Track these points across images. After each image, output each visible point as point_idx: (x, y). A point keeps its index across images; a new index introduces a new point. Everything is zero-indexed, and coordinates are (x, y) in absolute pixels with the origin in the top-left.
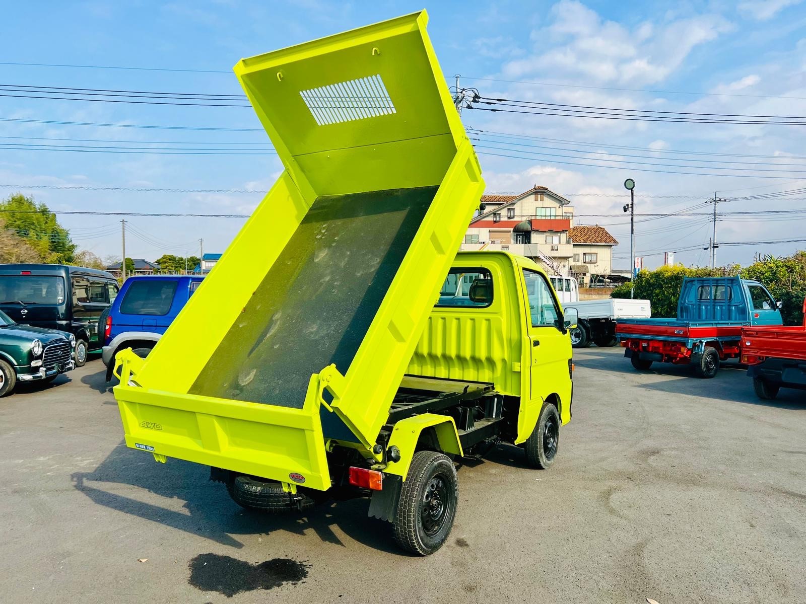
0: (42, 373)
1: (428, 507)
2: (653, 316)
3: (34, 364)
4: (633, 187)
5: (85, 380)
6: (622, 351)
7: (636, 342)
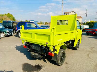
0: (9, 34)
1: (61, 58)
2: (89, 28)
3: (8, 33)
4: (87, 10)
5: (15, 35)
6: (85, 32)
7: (88, 31)
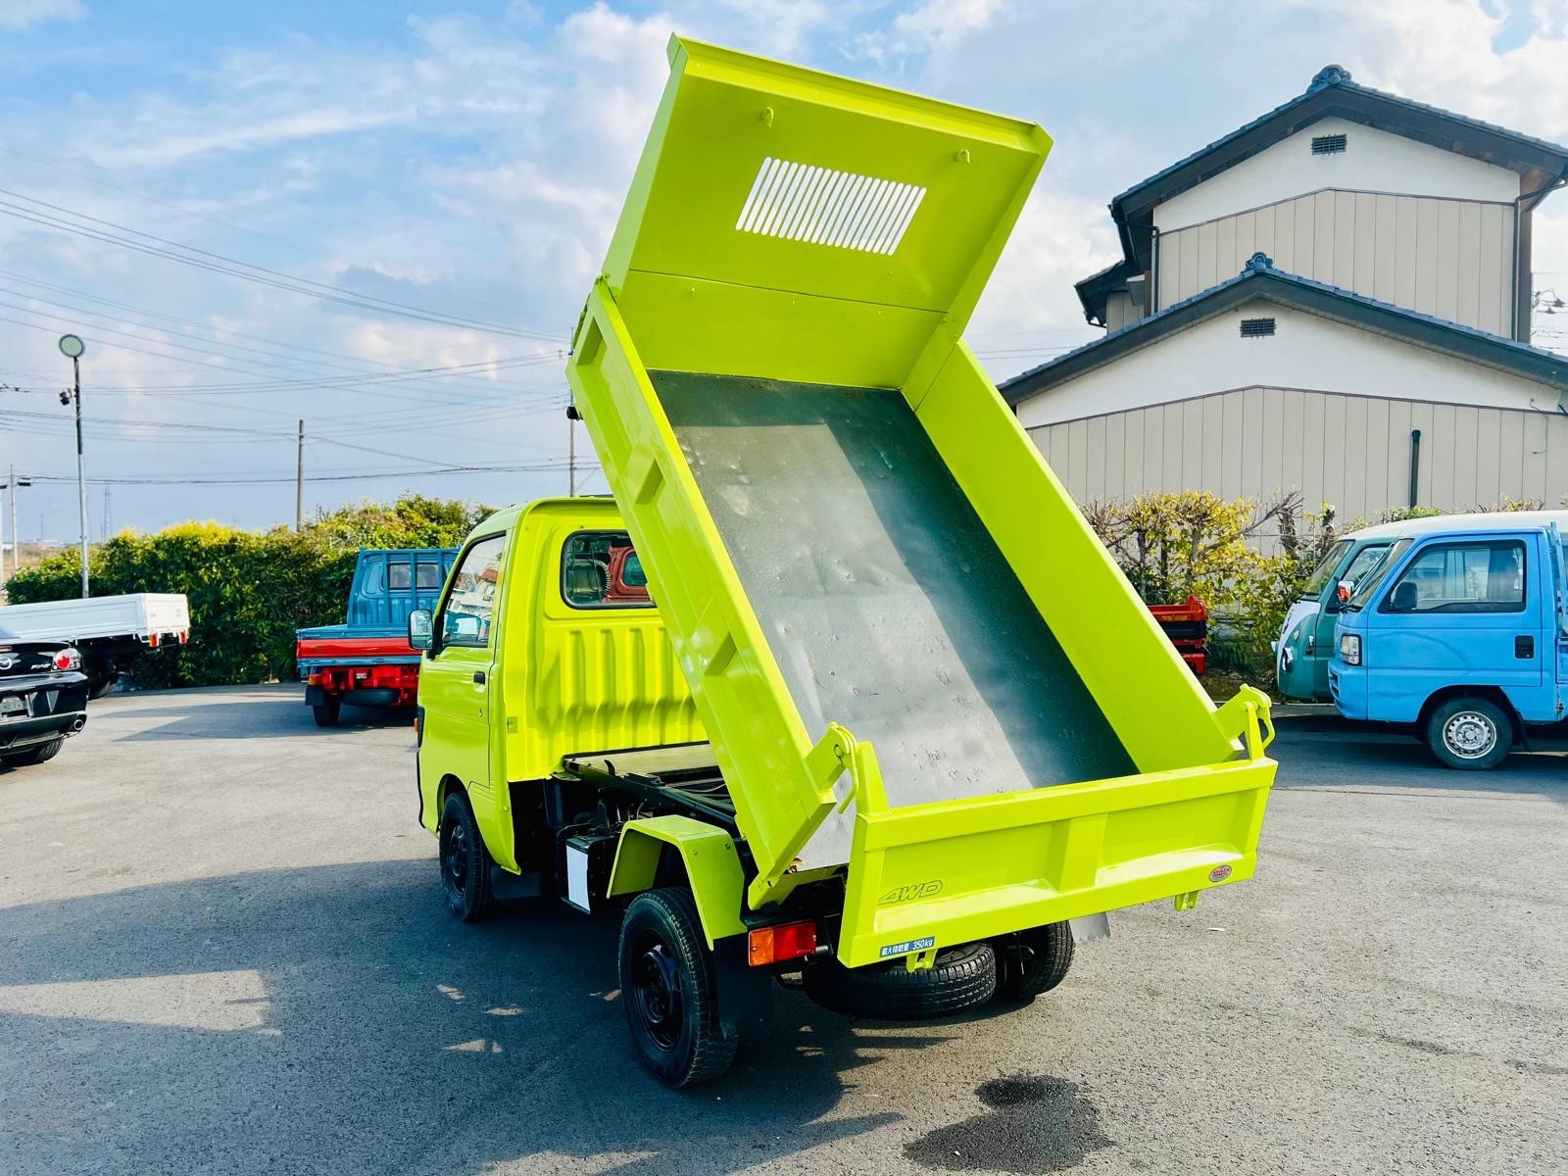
4: (78, 355)
7: (344, 673)
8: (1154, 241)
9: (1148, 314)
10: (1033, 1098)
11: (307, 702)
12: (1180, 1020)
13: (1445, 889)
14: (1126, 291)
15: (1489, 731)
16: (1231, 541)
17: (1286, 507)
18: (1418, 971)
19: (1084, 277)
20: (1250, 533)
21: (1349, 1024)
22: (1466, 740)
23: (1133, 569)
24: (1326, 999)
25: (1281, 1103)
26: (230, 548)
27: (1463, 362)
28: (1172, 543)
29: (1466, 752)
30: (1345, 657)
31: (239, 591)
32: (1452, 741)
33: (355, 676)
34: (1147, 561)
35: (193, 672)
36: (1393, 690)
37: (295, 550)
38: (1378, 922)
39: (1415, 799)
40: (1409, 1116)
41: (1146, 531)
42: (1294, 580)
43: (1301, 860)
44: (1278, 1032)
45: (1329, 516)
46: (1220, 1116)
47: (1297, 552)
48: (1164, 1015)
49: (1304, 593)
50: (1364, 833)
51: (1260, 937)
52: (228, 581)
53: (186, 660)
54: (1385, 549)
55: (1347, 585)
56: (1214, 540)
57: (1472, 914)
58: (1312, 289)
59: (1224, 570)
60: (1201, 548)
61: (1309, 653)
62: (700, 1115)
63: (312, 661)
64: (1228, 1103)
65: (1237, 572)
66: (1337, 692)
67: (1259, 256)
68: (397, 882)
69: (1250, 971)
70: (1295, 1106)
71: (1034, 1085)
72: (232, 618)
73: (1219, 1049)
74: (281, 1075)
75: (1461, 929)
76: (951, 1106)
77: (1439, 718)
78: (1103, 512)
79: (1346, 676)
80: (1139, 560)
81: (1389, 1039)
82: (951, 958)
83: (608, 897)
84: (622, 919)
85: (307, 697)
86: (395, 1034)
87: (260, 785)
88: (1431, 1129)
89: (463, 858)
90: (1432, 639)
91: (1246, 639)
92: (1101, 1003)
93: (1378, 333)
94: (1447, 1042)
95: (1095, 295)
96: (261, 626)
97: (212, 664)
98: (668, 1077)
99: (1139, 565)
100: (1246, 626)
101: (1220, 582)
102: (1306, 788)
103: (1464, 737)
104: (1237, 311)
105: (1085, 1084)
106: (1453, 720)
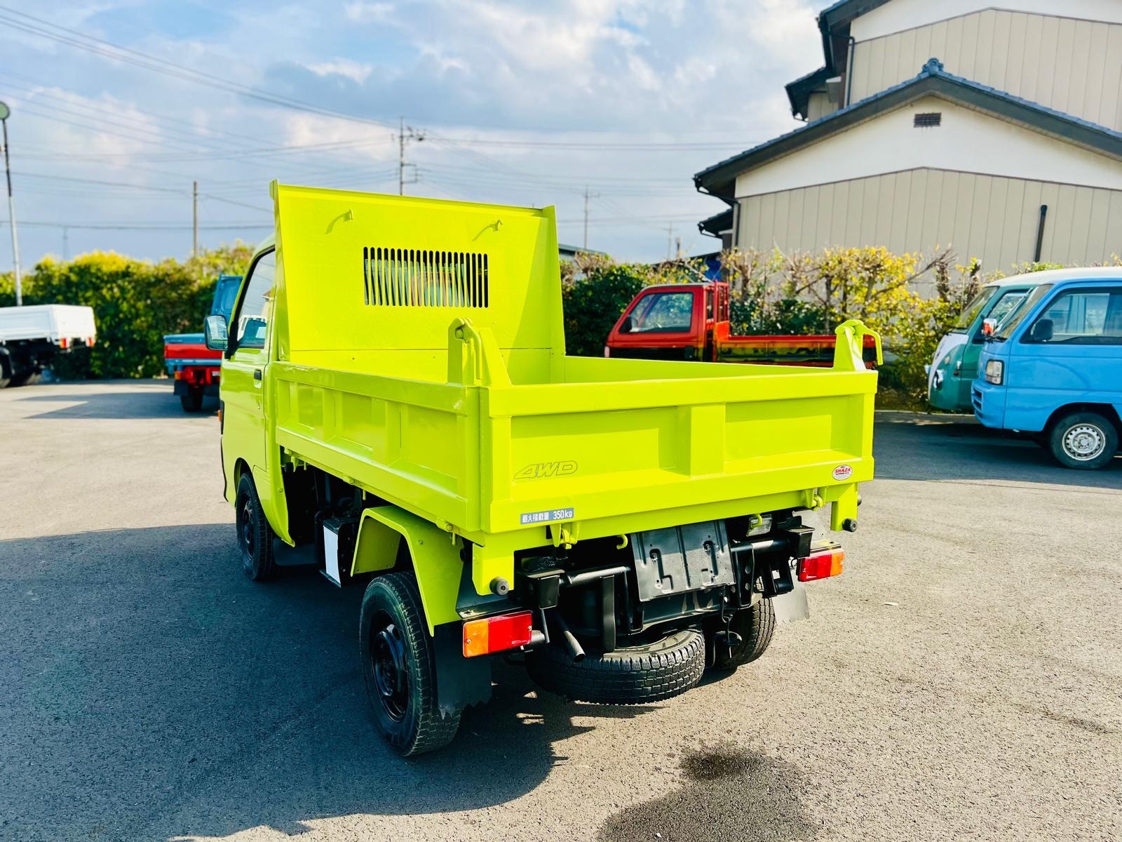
8: (850, 48)
9: (841, 107)
10: (732, 773)
11: (175, 393)
12: (864, 693)
13: (1078, 572)
14: (825, 92)
15: (1099, 440)
16: (898, 286)
17: (942, 261)
18: (1069, 649)
19: (793, 79)
20: (913, 280)
21: (1015, 700)
22: (1080, 446)
23: (820, 307)
24: (992, 674)
25: (962, 784)
26: (126, 274)
27: (1085, 151)
28: (852, 287)
29: (1079, 455)
30: (989, 378)
31: (134, 306)
32: (1069, 447)
33: (211, 374)
34: (831, 301)
35: (101, 368)
36: (1027, 405)
37: (177, 276)
38: (1027, 600)
39: (1041, 492)
40: (1083, 801)
41: (833, 277)
42: (945, 319)
43: (956, 543)
44: (952, 706)
45: (976, 269)
46: (907, 797)
47: (948, 297)
48: (849, 688)
49: (954, 328)
50: (1005, 519)
51: (928, 613)
52: (125, 299)
53: (96, 358)
54: (1023, 295)
55: (990, 322)
56: (885, 285)
57: (1105, 595)
58: (973, 89)
59: (891, 310)
60: (874, 291)
61: (956, 375)
62: (421, 784)
63: (177, 361)
64: (913, 783)
65: (901, 311)
66: (979, 405)
67: (934, 61)
68: (208, 542)
69: (923, 646)
70: (976, 788)
71: (733, 759)
72: (129, 328)
73: (901, 723)
74: (46, 729)
75: (1099, 609)
76: (658, 781)
77: (1061, 429)
78: (800, 262)
79: (989, 393)
80: (825, 299)
81: (1053, 717)
82: (664, 645)
83: (352, 575)
84: (362, 597)
85: (175, 389)
86: (162, 688)
87: (124, 457)
88: (1104, 816)
89: (251, 529)
90: (1061, 365)
91: (904, 364)
92: (794, 674)
93: (1021, 127)
94: (1104, 721)
95: (800, 94)
96: (152, 334)
97: (116, 362)
98: (397, 744)
99: (825, 304)
100: (905, 353)
101: (887, 319)
102: (953, 481)
103: (1079, 443)
104: (912, 106)
105: (781, 759)
106: (1072, 430)
